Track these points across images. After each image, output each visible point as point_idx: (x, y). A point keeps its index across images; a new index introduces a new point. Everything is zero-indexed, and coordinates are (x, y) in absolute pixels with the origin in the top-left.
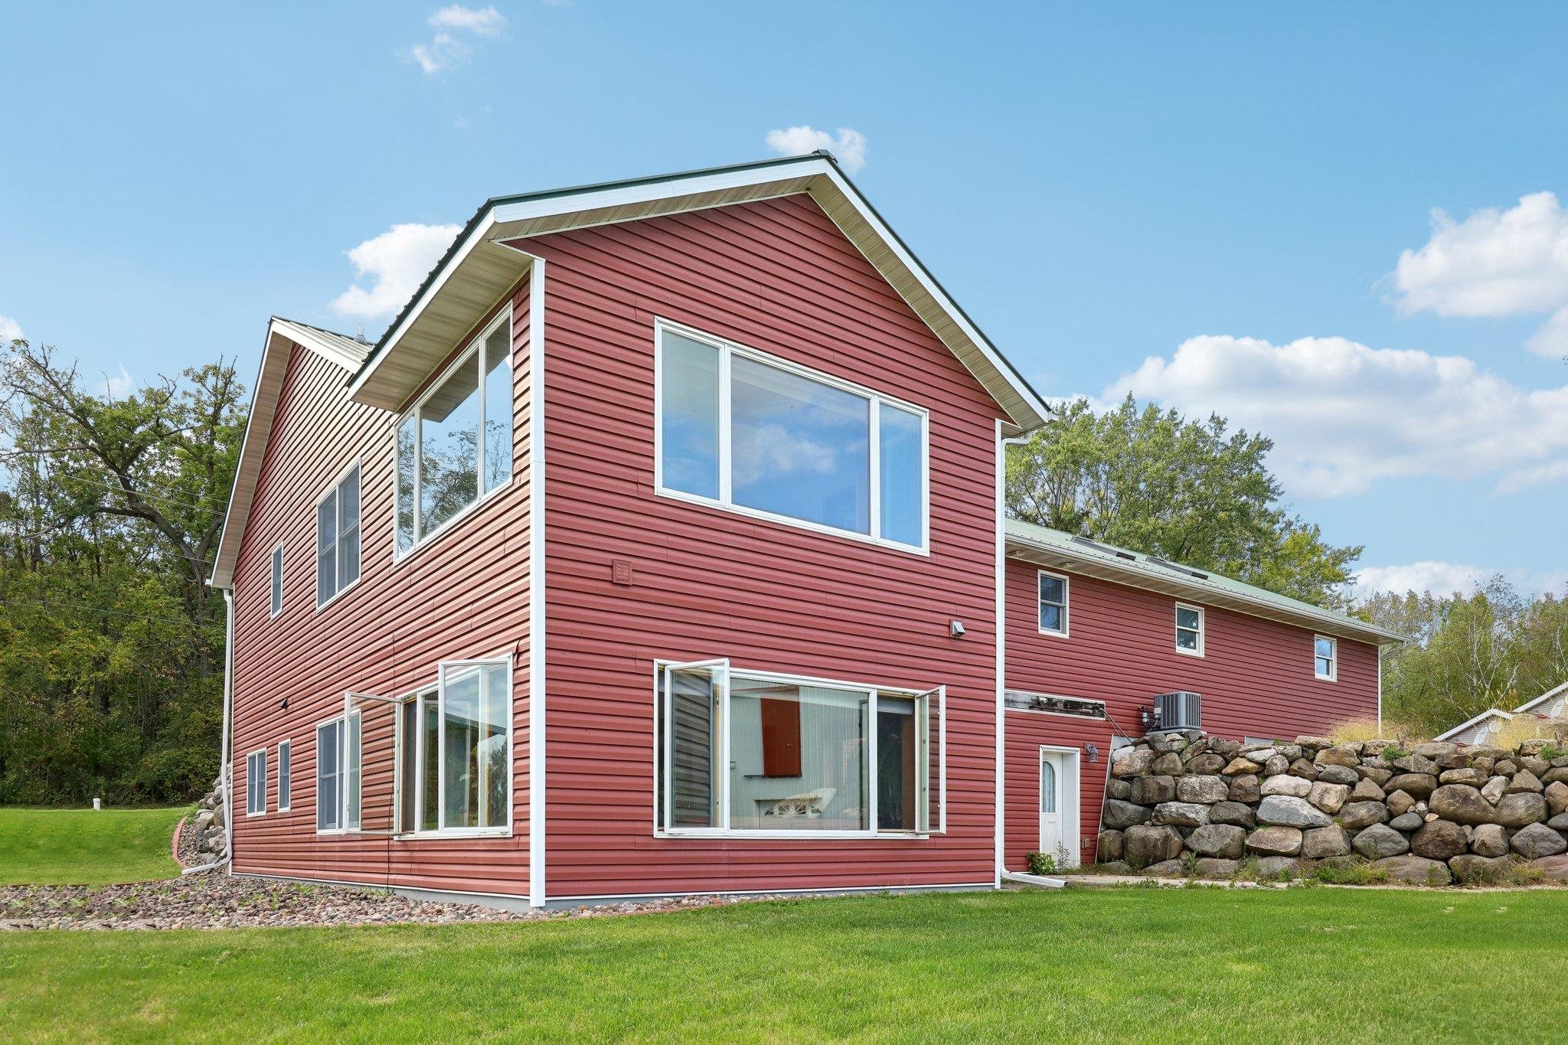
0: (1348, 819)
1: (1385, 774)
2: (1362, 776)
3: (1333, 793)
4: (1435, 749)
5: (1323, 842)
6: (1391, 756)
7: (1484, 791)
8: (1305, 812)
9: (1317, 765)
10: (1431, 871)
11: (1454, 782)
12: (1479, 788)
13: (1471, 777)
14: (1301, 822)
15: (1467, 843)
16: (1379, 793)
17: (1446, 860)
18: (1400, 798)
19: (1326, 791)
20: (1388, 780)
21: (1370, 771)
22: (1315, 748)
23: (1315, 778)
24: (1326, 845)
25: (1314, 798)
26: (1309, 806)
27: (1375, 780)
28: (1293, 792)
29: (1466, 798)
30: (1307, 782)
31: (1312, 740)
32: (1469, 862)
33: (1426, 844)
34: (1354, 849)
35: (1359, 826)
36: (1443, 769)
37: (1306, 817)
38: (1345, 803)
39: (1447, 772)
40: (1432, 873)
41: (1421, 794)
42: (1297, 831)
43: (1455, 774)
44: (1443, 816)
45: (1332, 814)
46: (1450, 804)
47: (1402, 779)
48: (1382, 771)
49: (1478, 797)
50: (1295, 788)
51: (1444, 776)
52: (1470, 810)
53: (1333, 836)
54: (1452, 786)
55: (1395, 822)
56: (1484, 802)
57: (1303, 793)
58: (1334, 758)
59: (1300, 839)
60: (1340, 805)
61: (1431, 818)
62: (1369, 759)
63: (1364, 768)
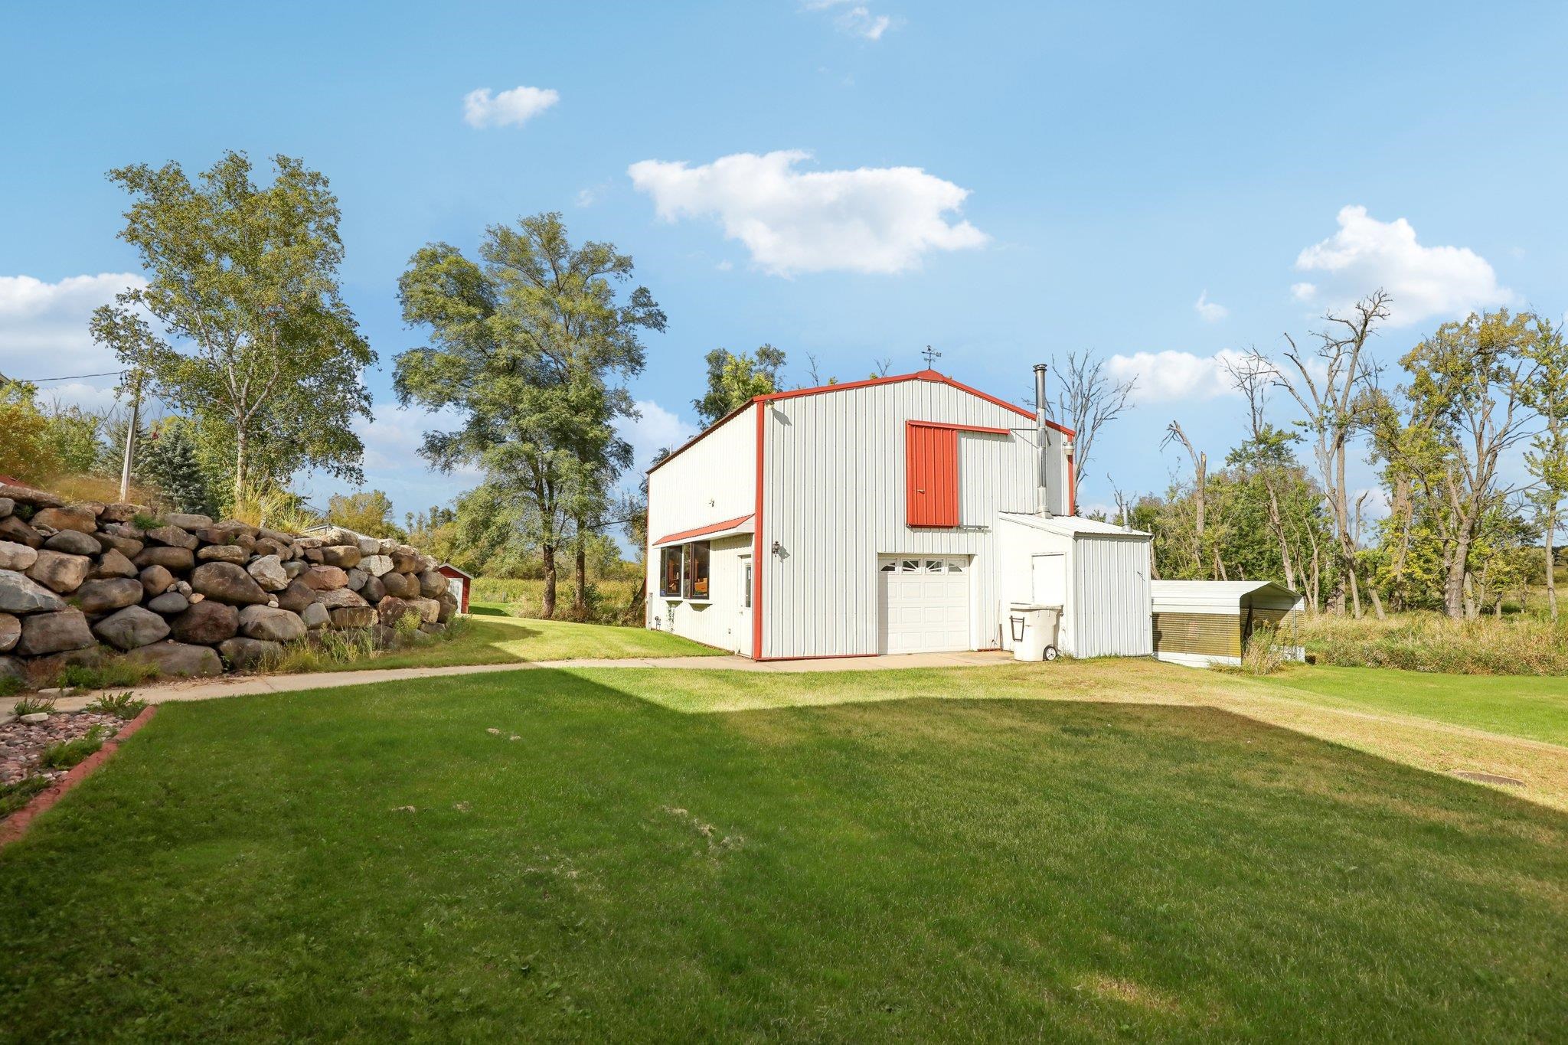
0: (92, 601)
1: (137, 546)
2: (107, 546)
3: (71, 566)
4: (192, 522)
5: (58, 632)
6: (139, 523)
7: (252, 570)
8: (29, 592)
9: (39, 528)
10: (204, 659)
11: (219, 560)
12: (245, 566)
13: (238, 556)
14: (24, 605)
15: (240, 625)
16: (128, 567)
17: (215, 645)
18: (161, 575)
19: (62, 563)
20: (140, 553)
21: (121, 542)
22: (37, 506)
23: (42, 545)
24: (64, 637)
25: (42, 571)
26: (33, 583)
27: (124, 552)
28: (8, 563)
29: (235, 579)
30: (30, 550)
31: (30, 492)
32: (243, 646)
33: (195, 629)
34: (102, 639)
35: (108, 610)
36: (203, 543)
37: (33, 599)
38: (85, 580)
39: (210, 547)
40: (206, 661)
41: (182, 572)
42: (11, 617)
43: (221, 551)
44: (209, 597)
45: (66, 593)
46: (219, 584)
47: (159, 552)
48: (133, 541)
49: (246, 577)
50: (12, 558)
51: (204, 552)
52: (239, 592)
53: (74, 623)
54: (220, 564)
55: (156, 603)
56: (253, 583)
57: (24, 564)
58: (66, 521)
59: (20, 631)
60: (81, 582)
61: (197, 598)
62: (113, 525)
63: (110, 537)
